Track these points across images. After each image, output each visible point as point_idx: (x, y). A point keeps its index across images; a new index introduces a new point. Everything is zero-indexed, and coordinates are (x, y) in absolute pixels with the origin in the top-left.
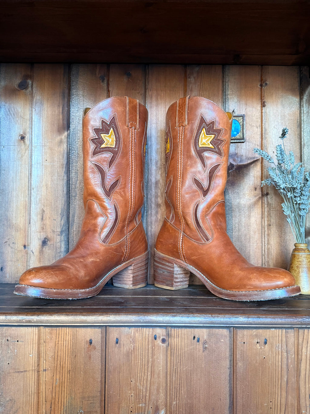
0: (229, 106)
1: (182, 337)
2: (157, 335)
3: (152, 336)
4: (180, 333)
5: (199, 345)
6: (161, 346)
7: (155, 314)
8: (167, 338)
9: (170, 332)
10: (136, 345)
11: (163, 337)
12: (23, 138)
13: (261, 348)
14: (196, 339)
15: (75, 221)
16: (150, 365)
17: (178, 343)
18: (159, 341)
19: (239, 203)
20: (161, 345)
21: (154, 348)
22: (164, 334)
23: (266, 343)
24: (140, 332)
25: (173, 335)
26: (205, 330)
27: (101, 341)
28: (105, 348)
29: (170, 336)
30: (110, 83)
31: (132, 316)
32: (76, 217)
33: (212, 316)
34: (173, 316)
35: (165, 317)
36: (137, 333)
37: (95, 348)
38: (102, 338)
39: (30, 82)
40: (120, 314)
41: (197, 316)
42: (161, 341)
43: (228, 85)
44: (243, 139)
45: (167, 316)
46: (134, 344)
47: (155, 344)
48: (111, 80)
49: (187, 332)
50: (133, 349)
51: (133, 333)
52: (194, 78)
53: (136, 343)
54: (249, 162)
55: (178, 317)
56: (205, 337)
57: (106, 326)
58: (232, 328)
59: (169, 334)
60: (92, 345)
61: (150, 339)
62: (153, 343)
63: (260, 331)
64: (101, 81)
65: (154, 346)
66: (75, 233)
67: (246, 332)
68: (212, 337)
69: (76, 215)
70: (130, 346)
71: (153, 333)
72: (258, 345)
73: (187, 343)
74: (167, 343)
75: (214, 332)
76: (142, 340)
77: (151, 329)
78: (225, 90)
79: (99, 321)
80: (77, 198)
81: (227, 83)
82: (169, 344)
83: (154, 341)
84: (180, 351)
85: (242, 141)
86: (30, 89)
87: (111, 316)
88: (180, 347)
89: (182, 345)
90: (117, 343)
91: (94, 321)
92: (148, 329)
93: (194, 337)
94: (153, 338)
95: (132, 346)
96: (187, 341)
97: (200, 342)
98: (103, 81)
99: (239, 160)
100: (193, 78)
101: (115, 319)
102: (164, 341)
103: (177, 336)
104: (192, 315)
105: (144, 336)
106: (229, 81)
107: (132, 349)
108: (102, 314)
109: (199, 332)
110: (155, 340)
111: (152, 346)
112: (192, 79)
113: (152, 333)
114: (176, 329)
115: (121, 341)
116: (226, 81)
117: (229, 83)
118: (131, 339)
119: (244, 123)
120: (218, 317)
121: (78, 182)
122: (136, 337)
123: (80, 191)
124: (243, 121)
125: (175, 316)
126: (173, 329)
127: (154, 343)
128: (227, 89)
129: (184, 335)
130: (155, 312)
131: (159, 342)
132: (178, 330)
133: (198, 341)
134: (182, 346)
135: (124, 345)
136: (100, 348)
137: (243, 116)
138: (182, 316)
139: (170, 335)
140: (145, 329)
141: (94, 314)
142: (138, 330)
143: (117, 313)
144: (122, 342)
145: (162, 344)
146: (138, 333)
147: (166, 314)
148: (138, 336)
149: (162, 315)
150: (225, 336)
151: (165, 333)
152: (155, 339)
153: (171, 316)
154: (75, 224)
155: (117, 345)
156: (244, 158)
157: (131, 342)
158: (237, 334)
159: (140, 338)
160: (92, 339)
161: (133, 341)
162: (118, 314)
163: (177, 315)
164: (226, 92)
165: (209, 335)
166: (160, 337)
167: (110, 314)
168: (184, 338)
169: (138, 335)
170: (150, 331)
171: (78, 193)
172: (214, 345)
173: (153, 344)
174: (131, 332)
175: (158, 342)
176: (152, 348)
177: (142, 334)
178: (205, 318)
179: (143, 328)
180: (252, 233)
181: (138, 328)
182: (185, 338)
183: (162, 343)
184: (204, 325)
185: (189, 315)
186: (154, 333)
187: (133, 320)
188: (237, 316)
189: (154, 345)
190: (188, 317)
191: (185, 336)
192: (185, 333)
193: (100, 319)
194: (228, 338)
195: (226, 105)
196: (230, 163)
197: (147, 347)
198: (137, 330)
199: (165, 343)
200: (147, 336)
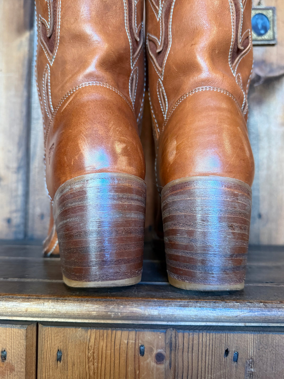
1: (200, 351)
2: (146, 345)
3: (135, 347)
4: (195, 342)
5: (236, 367)
6: (153, 369)
7: (143, 302)
8: (168, 353)
9: (173, 339)
10: (100, 365)
11: (159, 351)
14: (231, 355)
17: (190, 364)
18: (150, 359)
19: (268, 130)
20: (153, 366)
21: (138, 372)
22: (160, 344)
24: (109, 339)
25: (181, 347)
26: (250, 337)
27: (24, 355)
28: (34, 368)
29: (173, 348)
31: (91, 305)
33: (266, 307)
34: (180, 306)
35: (163, 308)
36: (103, 339)
37: (12, 369)
38: (27, 348)
40: (66, 300)
41: (233, 307)
42: (154, 359)
44: (274, 39)
45: (167, 306)
46: (96, 364)
47: (142, 363)
49: (211, 340)
50: (94, 373)
51: (92, 340)
53: (100, 360)
55: (193, 309)
56: (252, 352)
57: (37, 323)
59: (171, 344)
60: (6, 361)
61: (130, 353)
62: (137, 362)
65: (139, 370)
68: (266, 351)
70: (87, 367)
71: (137, 342)
73: (210, 363)
74: (168, 362)
75: (270, 342)
76: (112, 355)
77: (132, 334)
79: (21, 313)
82: (170, 364)
83: (139, 358)
85: (273, 43)
87: (46, 304)
88: (195, 372)
89: (200, 367)
90: (59, 359)
91: (10, 312)
92: (125, 333)
93: (227, 352)
94: (137, 353)
95: (92, 367)
96: (210, 358)
97: (239, 362)
99: (268, 69)
101: (54, 310)
102: (160, 358)
103: (190, 349)
104: (223, 303)
105: (117, 347)
107: (92, 373)
108: (28, 299)
109: (237, 341)
110: (141, 357)
111: (135, 370)
113: (135, 340)
114: (186, 334)
115: (67, 355)
118: (88, 352)
119: (276, 18)
120: (280, 308)
122: (101, 347)
124: (273, 15)
125: (184, 306)
126: (180, 335)
127: (139, 364)
129: (204, 346)
130: (143, 297)
132: (191, 337)
133: (236, 360)
134: (200, 370)
135: (74, 365)
136: (23, 370)
137: (273, 9)
138: (200, 307)
139: (173, 345)
140: (119, 333)
141: (12, 298)
142: (105, 335)
143: (61, 296)
144: (69, 359)
145: (155, 365)
146: (105, 341)
147: (166, 302)
148: (104, 348)
149: (157, 304)
151: (162, 343)
152: (142, 353)
153: (176, 305)
155: (60, 364)
156: (275, 67)
157: (88, 360)
159: (109, 352)
160: (7, 350)
161: (93, 357)
162: (62, 298)
163: (191, 303)
165: (260, 347)
166: (151, 350)
167: (44, 299)
168: (204, 354)
169: (105, 345)
170: (131, 336)
172: (269, 369)
173: (137, 366)
174: (89, 338)
175: (148, 361)
176: (135, 372)
177: (113, 343)
178: (251, 311)
179: (114, 331)
181: (105, 331)
182: (207, 353)
183: (157, 363)
184: (248, 324)
185: (217, 304)
186: (140, 341)
187: (94, 313)
189: (139, 366)
190: (214, 308)
191: (208, 349)
192: (208, 342)
193: (24, 309)
196: (256, 73)
197: (123, 371)
198: (101, 334)
199: (163, 363)
200: (124, 347)
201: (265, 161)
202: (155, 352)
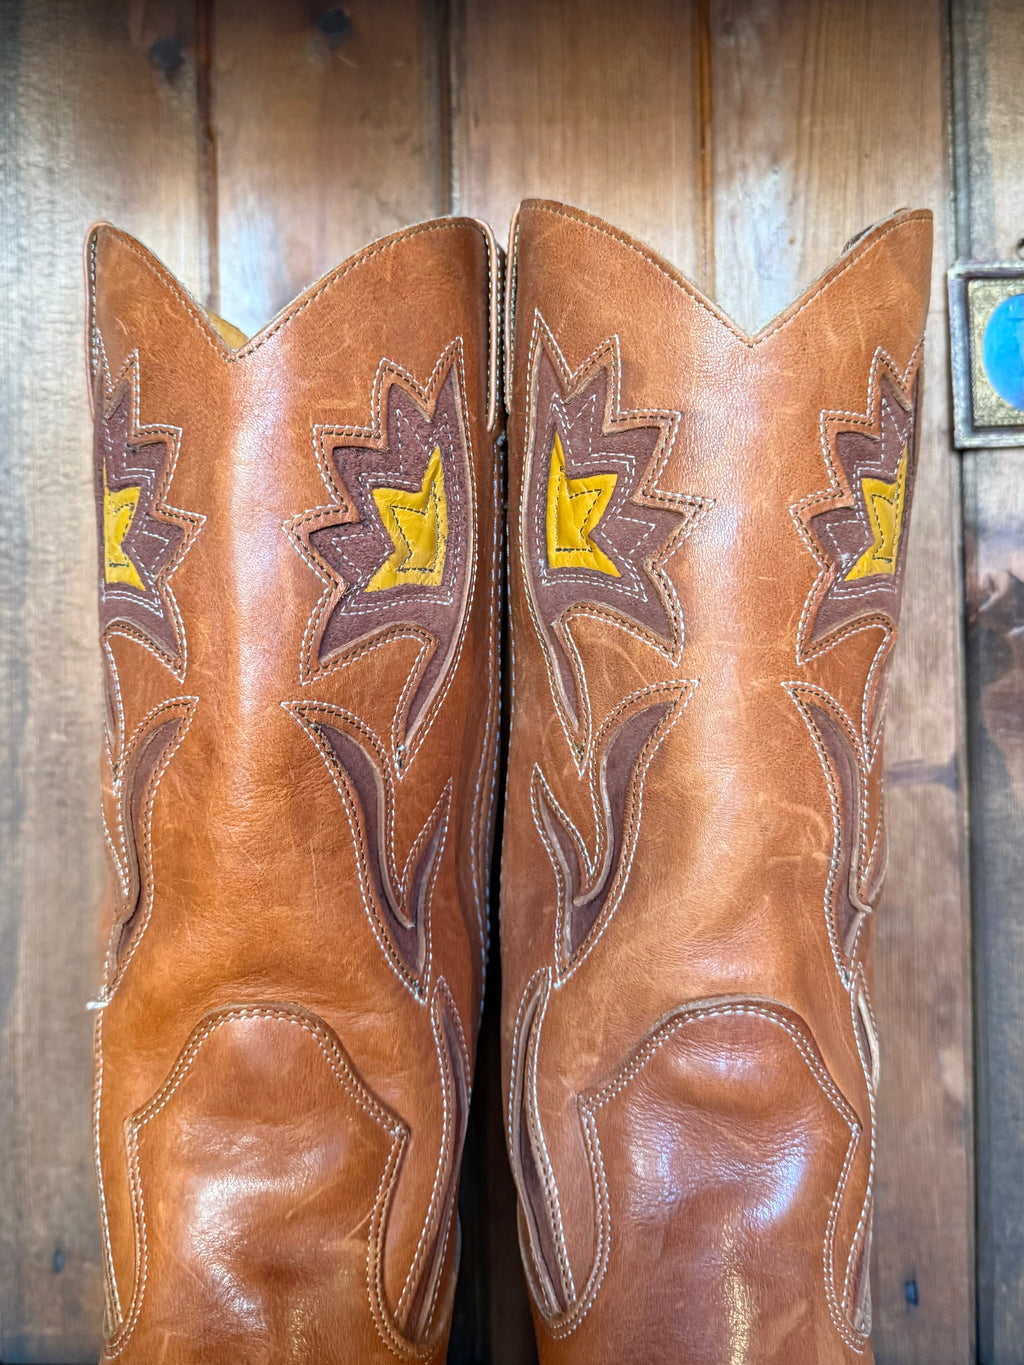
0: (990, 204)
15: (23, 974)
30: (220, 88)
32: (22, 952)
43: (983, 73)
48: (221, 63)
52: (761, 29)
64: (161, 74)
66: (21, 1049)
69: (23, 937)
78: (966, 100)
80: (26, 826)
81: (974, 61)
98: (172, 73)
100: (750, 32)
106: (984, 42)
112: (743, 41)
116: (966, 45)
117: (991, 60)
121: (31, 722)
123: (45, 781)
128: (979, 96)
154: (19, 992)
164: (967, 118)
171: (32, 796)
195: (976, 202)
196: (1011, 576)
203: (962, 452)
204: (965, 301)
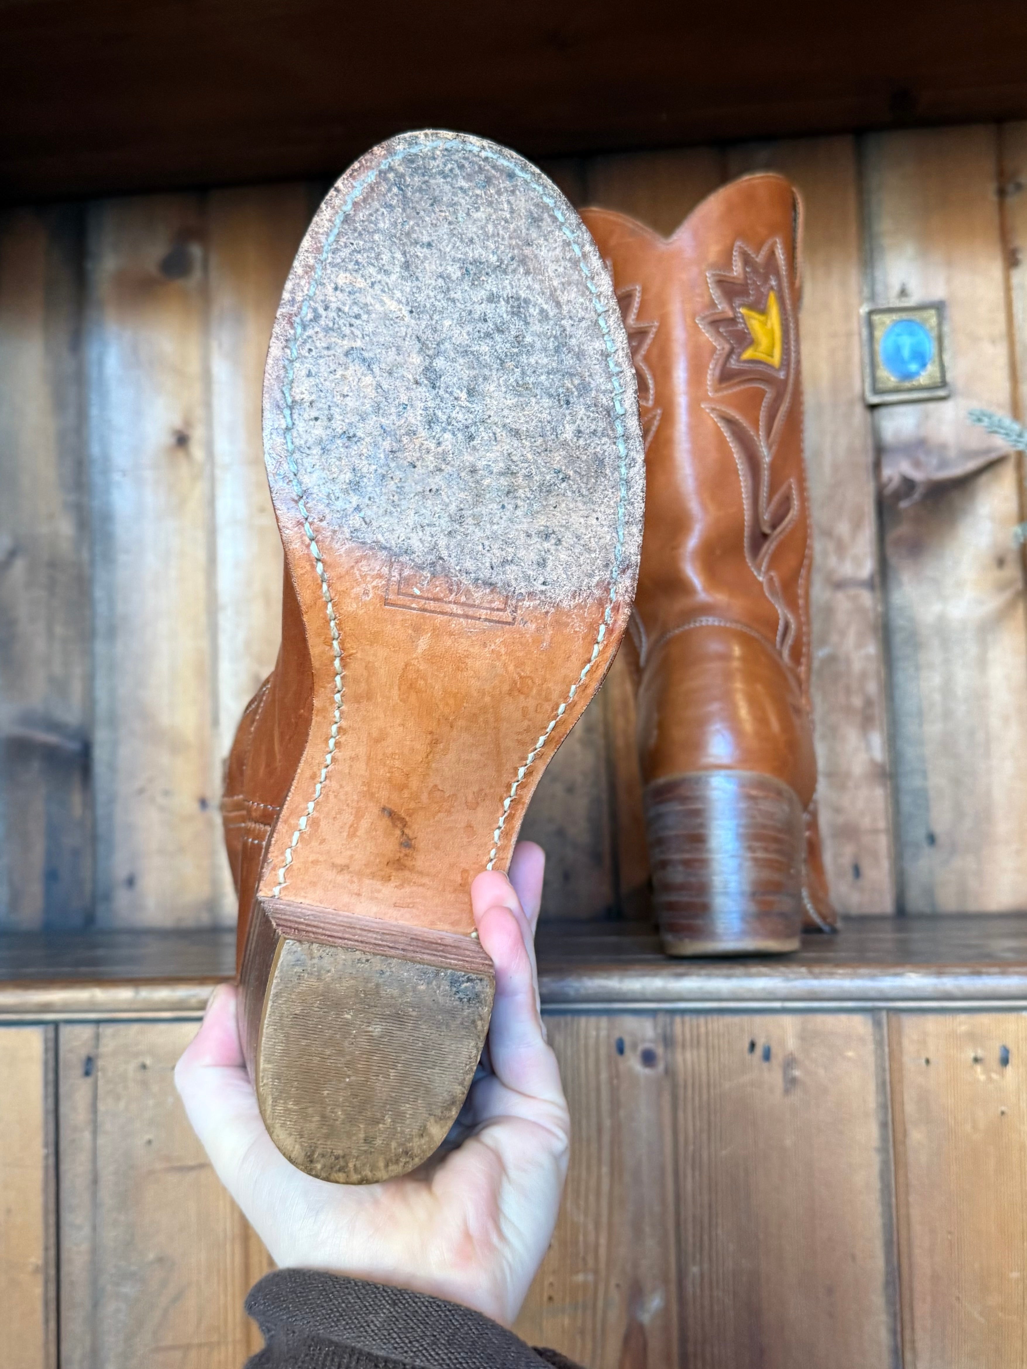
0: (884, 273)
1: (710, 1045)
2: (627, 1041)
3: (609, 1041)
4: (703, 1030)
5: (769, 1070)
6: (639, 1077)
7: (618, 972)
8: (661, 1049)
9: (668, 1029)
11: (647, 1045)
12: (182, 440)
13: (990, 1079)
14: (759, 1051)
16: (606, 1138)
17: (697, 1066)
18: (633, 1059)
19: (942, 618)
20: (640, 1071)
21: (615, 1082)
22: (649, 1036)
23: (1005, 1061)
24: (570, 1032)
25: (680, 1039)
26: (788, 1021)
29: (669, 1041)
33: (811, 973)
34: (675, 974)
35: (649, 979)
36: (560, 1032)
39: (196, 251)
41: (759, 974)
42: (639, 1058)
43: (880, 203)
44: (944, 384)
47: (621, 1067)
49: (726, 1027)
54: (971, 465)
55: (695, 977)
56: (792, 1044)
58: (884, 1014)
59: (665, 1035)
61: (603, 1051)
62: (613, 1066)
63: (985, 1019)
65: (618, 1077)
67: (932, 1024)
68: (815, 1041)
71: (612, 1033)
72: (979, 1068)
73: (727, 1064)
74: (662, 1064)
75: (819, 1026)
76: (575, 1056)
77: (604, 1022)
78: (870, 218)
81: (874, 197)
82: (666, 1069)
83: (616, 1059)
84: (705, 1091)
85: (941, 393)
86: (197, 274)
88: (704, 1077)
89: (711, 1069)
92: (593, 1020)
93: (753, 1046)
94: (614, 1050)
96: (727, 1056)
97: (772, 1062)
99: (934, 461)
102: (648, 1058)
103: (694, 1043)
104: (743, 969)
105: (582, 1043)
106: (880, 186)
109: (767, 1027)
110: (619, 1057)
111: (611, 1078)
113: (609, 1031)
114: (687, 1021)
116: (869, 189)
117: (884, 196)
119: (946, 329)
120: (834, 975)
124: (940, 324)
125: (682, 975)
126: (678, 1021)
127: (616, 1067)
128: (877, 215)
129: (716, 1037)
131: (633, 1063)
132: (695, 1024)
133: (767, 1056)
134: (712, 1074)
137: (939, 307)
138: (706, 975)
139: (668, 1036)
140: (583, 1020)
142: (563, 1024)
145: (642, 1069)
146: (563, 1034)
147: (653, 969)
148: (562, 1045)
149: (639, 975)
150: (862, 1040)
151: (651, 1034)
152: (620, 1050)
153: (668, 975)
156: (952, 453)
158: (900, 1032)
159: (569, 1051)
163: (691, 971)
164: (870, 228)
165: (805, 1037)
166: (634, 1046)
168: (716, 1049)
169: (563, 1040)
170: (601, 1026)
172: (820, 1070)
173: (614, 1071)
175: (630, 1062)
176: (612, 1082)
177: (575, 1037)
178: (787, 979)
179: (576, 1018)
180: (995, 722)
181: (562, 1019)
182: (721, 1046)
183: (644, 1066)
184: (785, 1004)
185: (733, 971)
186: (616, 1033)
188: (899, 970)
189: (617, 1071)
190: (728, 977)
191: (721, 1040)
192: (721, 1029)
194: (871, 1047)
195: (876, 274)
196: (901, 474)
197: (593, 1080)
198: (556, 1024)
199: (654, 1067)
200: (592, 1042)
201: (937, 697)
202: (641, 1048)
203: (873, 407)
204: (871, 326)
